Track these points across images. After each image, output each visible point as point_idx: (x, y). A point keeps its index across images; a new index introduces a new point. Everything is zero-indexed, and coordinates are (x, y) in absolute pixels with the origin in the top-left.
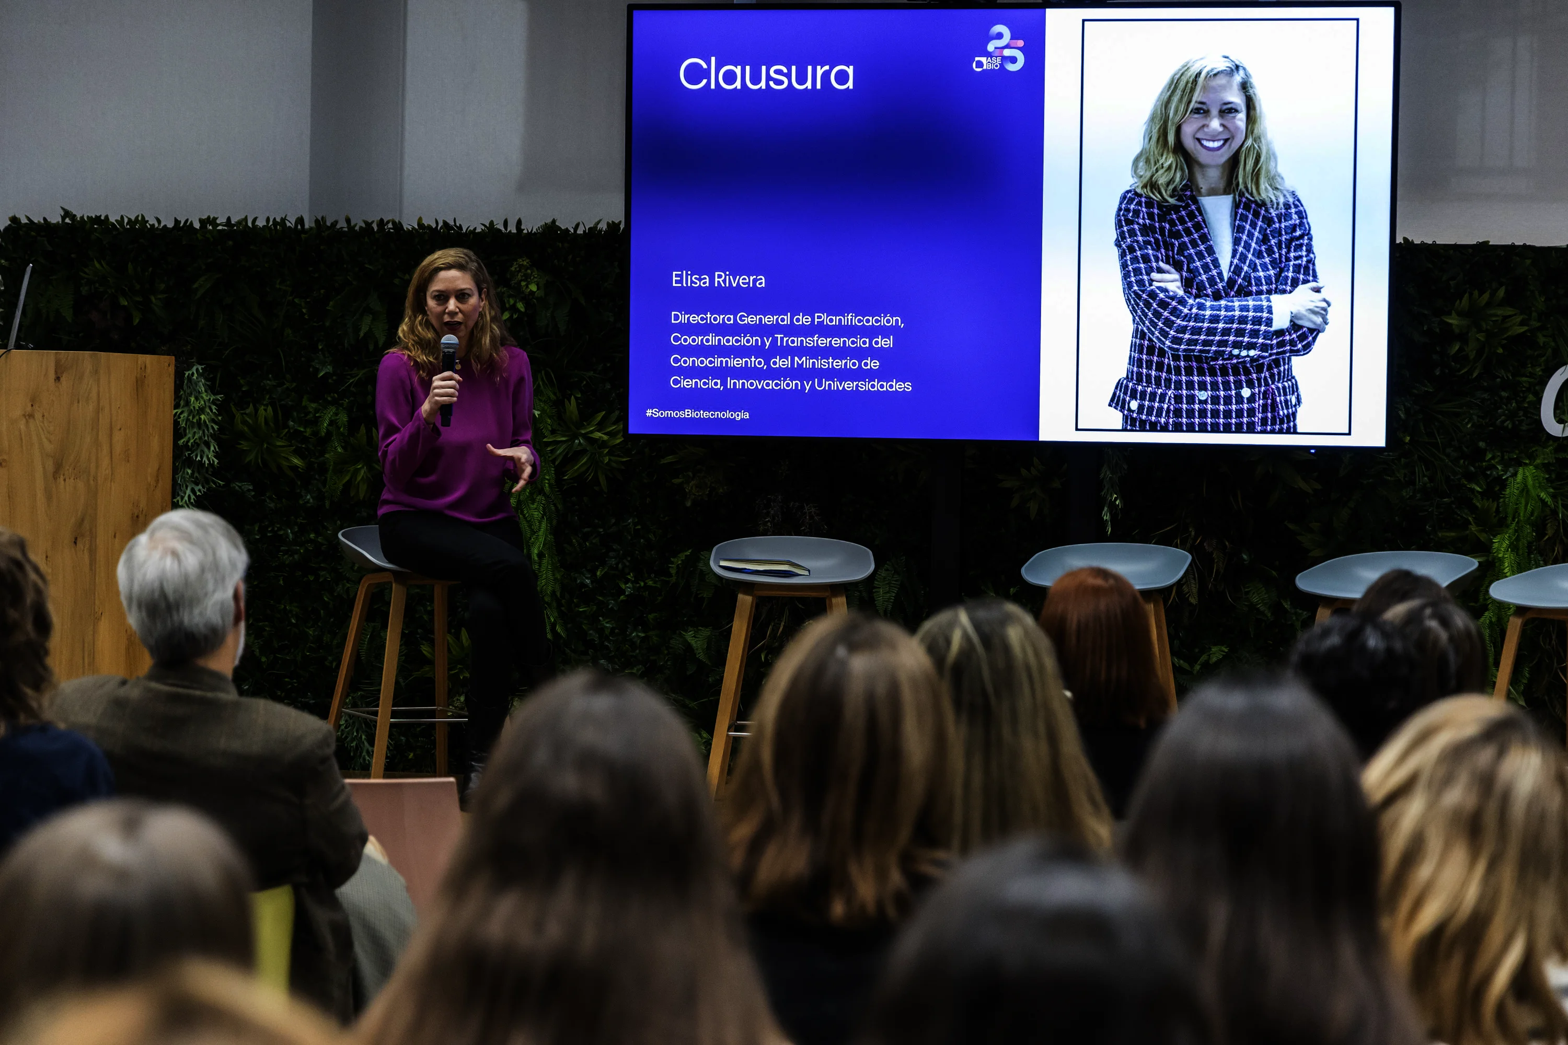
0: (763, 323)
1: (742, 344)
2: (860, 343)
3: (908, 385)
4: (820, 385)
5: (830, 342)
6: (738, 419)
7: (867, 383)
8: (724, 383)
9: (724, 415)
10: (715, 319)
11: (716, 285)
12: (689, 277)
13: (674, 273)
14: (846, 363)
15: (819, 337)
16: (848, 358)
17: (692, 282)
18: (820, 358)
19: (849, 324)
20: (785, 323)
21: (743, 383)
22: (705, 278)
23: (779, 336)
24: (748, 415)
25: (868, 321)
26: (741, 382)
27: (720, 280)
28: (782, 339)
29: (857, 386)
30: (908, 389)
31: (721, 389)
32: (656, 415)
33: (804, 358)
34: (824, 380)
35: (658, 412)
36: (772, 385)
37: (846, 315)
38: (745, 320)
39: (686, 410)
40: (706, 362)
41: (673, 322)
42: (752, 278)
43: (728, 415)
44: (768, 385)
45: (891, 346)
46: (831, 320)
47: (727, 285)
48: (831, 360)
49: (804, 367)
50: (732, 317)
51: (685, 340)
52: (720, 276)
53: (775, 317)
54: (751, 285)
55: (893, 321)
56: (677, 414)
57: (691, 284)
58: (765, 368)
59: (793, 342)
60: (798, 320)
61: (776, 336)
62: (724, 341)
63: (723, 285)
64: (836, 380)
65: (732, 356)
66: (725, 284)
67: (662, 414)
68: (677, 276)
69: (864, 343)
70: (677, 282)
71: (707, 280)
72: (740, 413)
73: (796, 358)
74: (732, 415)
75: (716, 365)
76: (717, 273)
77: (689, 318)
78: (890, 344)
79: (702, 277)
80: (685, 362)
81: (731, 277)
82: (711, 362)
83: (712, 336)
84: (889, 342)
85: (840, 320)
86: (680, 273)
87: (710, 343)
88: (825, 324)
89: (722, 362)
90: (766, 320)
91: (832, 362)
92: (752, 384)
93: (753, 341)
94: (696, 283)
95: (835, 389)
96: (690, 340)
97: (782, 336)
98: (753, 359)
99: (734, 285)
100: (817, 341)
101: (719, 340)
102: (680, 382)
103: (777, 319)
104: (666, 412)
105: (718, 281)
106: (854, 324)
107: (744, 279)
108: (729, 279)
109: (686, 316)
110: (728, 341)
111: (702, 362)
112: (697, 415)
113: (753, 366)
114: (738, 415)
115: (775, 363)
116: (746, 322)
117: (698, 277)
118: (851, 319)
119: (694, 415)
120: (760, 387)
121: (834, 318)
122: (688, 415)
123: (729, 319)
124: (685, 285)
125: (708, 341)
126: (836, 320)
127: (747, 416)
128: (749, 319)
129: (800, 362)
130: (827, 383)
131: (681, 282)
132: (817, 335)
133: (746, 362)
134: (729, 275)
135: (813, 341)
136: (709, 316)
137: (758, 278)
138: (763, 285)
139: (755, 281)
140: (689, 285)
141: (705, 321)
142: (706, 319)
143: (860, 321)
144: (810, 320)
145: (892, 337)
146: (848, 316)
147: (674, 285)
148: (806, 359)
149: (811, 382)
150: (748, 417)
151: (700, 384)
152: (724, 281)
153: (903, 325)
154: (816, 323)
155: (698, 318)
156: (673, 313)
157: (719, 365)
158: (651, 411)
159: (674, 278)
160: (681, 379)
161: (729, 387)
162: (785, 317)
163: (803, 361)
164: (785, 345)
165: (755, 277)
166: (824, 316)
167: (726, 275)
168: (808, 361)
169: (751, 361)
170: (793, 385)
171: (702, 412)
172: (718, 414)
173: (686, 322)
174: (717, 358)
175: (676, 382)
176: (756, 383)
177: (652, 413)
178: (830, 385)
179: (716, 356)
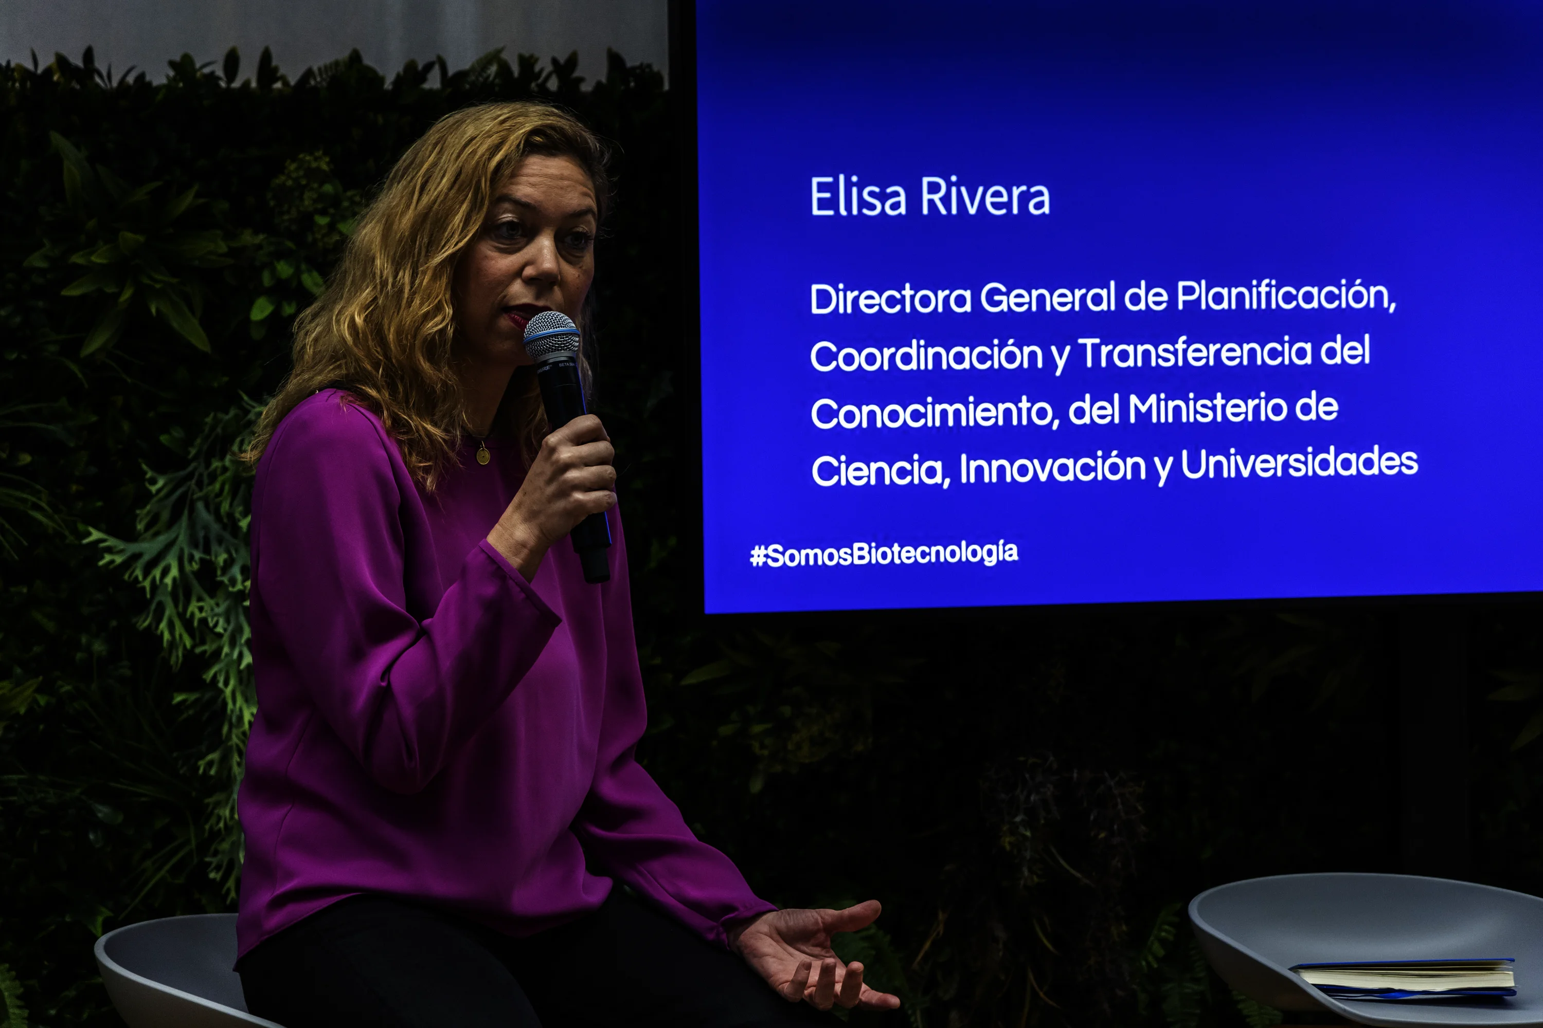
0: (1048, 308)
1: (996, 366)
2: (1289, 355)
3: (1409, 458)
4: (1194, 466)
5: (1218, 353)
6: (990, 562)
7: (1310, 457)
8: (952, 470)
9: (953, 554)
10: (925, 301)
11: (925, 211)
12: (855, 190)
13: (815, 181)
14: (1257, 408)
15: (1188, 343)
16: (1263, 394)
17: (862, 203)
18: (1191, 395)
19: (1263, 306)
20: (1104, 306)
21: (1001, 469)
22: (897, 194)
23: (1089, 342)
24: (1015, 551)
25: (1308, 298)
26: (995, 464)
27: (936, 197)
28: (1096, 349)
29: (1286, 465)
30: (1409, 467)
31: (946, 486)
32: (775, 560)
33: (1153, 399)
34: (1203, 452)
35: (783, 554)
36: (1074, 470)
37: (1254, 282)
38: (1000, 303)
39: (856, 545)
40: (905, 416)
41: (815, 310)
42: (1016, 192)
43: (964, 552)
44: (1063, 470)
45: (1367, 361)
46: (1218, 298)
47: (954, 211)
48: (1219, 401)
49: (1154, 420)
50: (968, 294)
51: (849, 360)
52: (933, 188)
53: (1078, 293)
54: (1015, 211)
55: (1369, 297)
56: (831, 557)
57: (860, 209)
58: (1055, 427)
59: (1124, 356)
60: (1135, 299)
61: (1081, 341)
62: (948, 360)
63: (943, 211)
64: (1233, 451)
65: (971, 399)
66: (949, 208)
67: (792, 558)
68: (822, 187)
69: (1301, 354)
70: (822, 204)
71: (902, 199)
72: (994, 548)
73: (1134, 400)
74: (974, 553)
75: (930, 424)
76: (926, 180)
77: (856, 301)
78: (1363, 356)
79: (889, 190)
80: (850, 417)
81: (963, 190)
82: (916, 416)
83: (919, 347)
84: (1360, 352)
85: (1240, 296)
86: (830, 179)
87: (913, 366)
88: (1203, 307)
89: (944, 413)
90: (1056, 300)
91: (1224, 407)
92: (1023, 471)
93: (1022, 357)
94: (872, 207)
95: (1233, 475)
96: (860, 359)
97: (1097, 341)
98: (1024, 404)
99: (972, 211)
100: (1185, 351)
101: (937, 356)
102: (837, 471)
103: (1083, 298)
104: (804, 552)
105: (931, 202)
106: (1274, 306)
107: (997, 194)
108: (959, 194)
109: (851, 296)
110: (959, 358)
111: (894, 416)
112: (884, 556)
113: (1025, 422)
114: (990, 553)
115: (1080, 413)
116: (1004, 307)
117: (877, 189)
118: (1268, 294)
119: (876, 556)
120: (1043, 477)
121: (1225, 292)
122: (861, 558)
123: (960, 301)
124: (843, 212)
125: (907, 359)
126: (1229, 297)
127: (1012, 553)
128: (1013, 300)
129: (1143, 409)
130: (1212, 460)
131: (830, 203)
132: (1184, 338)
133: (1008, 412)
134: (958, 185)
135: (1175, 353)
136: (908, 292)
137: (1033, 190)
138: (1046, 209)
139: (1025, 198)
140: (855, 211)
141: (898, 308)
142: (902, 301)
143: (1288, 298)
144: (1165, 297)
145: (1367, 337)
146: (1259, 285)
147: (816, 212)
148: (1159, 400)
149: (1171, 459)
150: (1015, 557)
151: (891, 475)
152: (946, 200)
153: (1393, 306)
154: (1181, 307)
155: (880, 300)
156: (815, 288)
157: (938, 424)
158: (763, 551)
159: (816, 195)
160: (840, 462)
161: (964, 480)
162: (1104, 293)
163: (1151, 407)
164: (1104, 364)
165: (1024, 188)
166: (1200, 288)
167: (949, 184)
168: (1163, 403)
169: (1020, 410)
170: (1126, 468)
171: (896, 548)
172: (938, 552)
173: (849, 310)
174: (933, 404)
175: (828, 471)
176: (1033, 465)
177: (767, 556)
178: (1218, 465)
179: (930, 399)
